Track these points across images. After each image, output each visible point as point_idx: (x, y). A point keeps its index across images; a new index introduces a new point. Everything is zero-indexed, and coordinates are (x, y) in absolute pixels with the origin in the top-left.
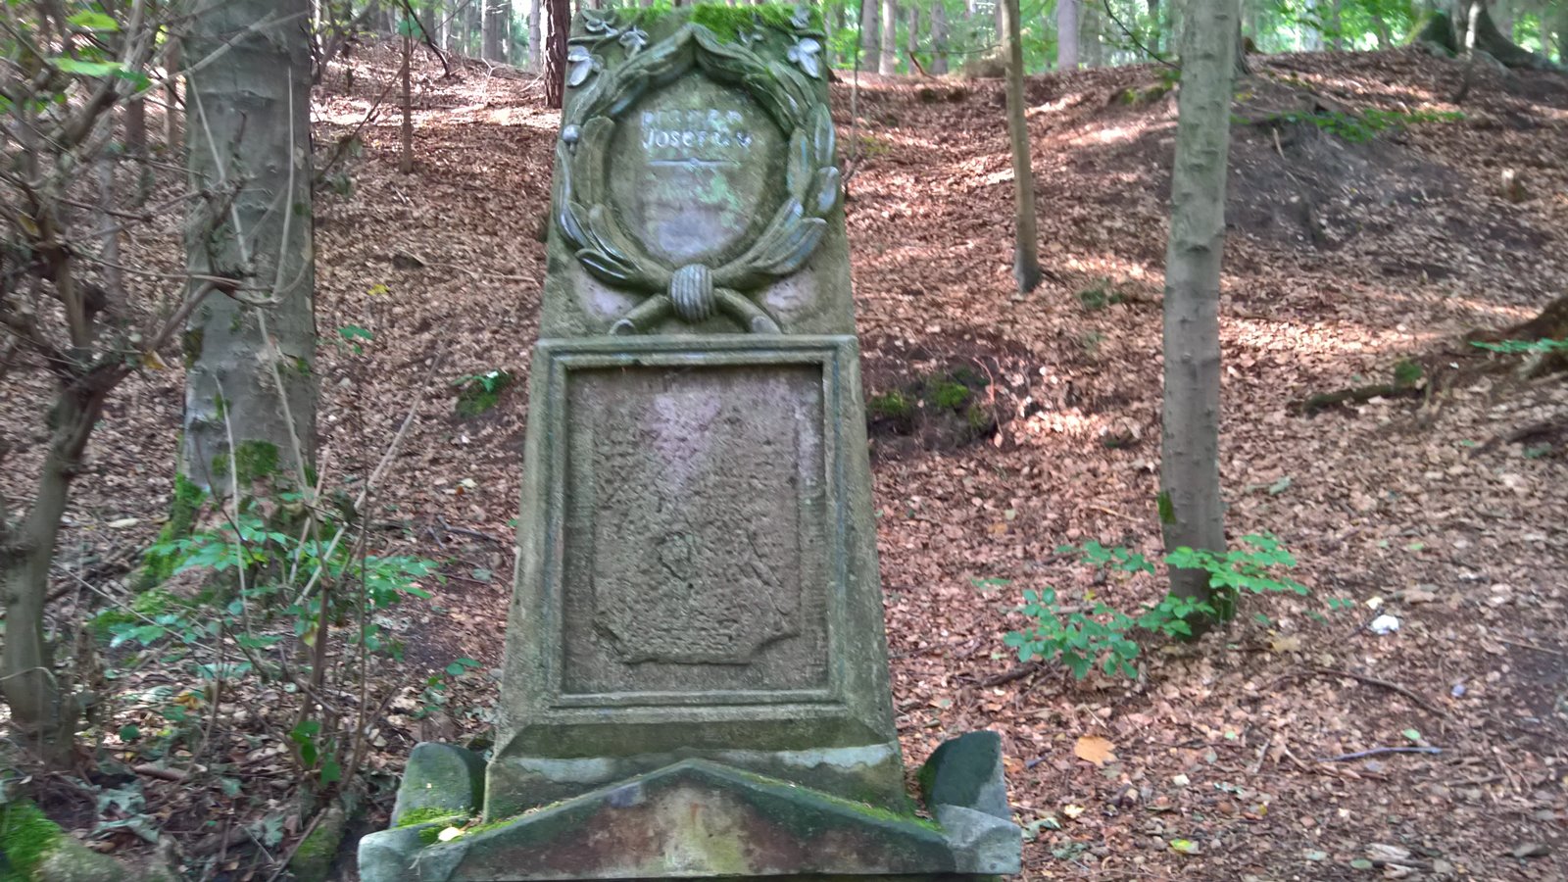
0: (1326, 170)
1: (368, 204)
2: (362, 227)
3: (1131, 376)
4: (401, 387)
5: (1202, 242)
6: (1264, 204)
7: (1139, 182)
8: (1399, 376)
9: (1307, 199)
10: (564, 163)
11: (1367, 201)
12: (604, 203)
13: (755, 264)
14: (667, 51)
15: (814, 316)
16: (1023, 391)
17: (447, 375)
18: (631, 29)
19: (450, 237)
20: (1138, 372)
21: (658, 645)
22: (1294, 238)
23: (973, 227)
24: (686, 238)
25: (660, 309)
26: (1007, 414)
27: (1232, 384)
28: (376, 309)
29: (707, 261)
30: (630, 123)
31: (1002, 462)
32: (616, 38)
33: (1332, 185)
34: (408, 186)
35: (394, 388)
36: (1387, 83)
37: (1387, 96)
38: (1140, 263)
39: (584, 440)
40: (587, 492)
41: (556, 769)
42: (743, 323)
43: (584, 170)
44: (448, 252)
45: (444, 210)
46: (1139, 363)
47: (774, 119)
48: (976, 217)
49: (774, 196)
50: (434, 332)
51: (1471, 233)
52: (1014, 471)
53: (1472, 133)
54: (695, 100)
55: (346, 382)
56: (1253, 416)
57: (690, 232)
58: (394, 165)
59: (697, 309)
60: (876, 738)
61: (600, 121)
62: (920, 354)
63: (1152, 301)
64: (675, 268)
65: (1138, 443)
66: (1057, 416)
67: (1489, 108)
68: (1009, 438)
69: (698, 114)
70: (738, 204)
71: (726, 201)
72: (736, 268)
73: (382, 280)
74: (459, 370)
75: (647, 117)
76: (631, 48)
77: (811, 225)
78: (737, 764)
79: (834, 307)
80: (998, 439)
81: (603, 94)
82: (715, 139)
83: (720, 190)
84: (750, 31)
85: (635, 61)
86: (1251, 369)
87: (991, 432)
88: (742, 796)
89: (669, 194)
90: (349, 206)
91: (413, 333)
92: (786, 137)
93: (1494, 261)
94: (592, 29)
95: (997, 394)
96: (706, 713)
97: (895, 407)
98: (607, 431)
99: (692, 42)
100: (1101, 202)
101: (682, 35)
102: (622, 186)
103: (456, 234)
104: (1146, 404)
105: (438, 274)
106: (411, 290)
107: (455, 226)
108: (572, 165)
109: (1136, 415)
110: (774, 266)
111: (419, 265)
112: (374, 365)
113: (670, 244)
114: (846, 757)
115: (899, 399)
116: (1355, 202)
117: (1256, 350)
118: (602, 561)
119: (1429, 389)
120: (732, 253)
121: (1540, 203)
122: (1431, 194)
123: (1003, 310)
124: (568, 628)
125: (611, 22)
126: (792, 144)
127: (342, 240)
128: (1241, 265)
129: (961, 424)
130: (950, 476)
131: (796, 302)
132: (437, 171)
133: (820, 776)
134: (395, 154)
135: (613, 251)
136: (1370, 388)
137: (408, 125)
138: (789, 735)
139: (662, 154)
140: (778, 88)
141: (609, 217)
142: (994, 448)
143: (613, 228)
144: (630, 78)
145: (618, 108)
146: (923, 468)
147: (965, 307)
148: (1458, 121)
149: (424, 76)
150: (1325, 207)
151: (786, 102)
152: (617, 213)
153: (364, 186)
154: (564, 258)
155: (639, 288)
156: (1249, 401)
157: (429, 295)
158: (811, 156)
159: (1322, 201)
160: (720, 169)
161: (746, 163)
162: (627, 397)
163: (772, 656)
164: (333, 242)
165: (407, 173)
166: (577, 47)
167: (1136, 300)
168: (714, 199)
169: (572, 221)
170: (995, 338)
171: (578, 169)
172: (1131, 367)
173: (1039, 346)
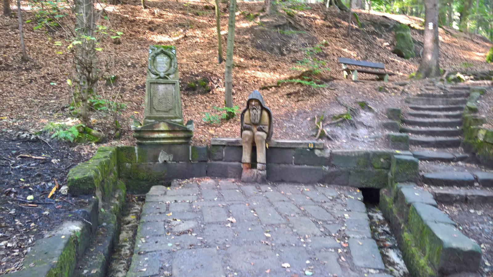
0: (289, 38)
6: (273, 45)
7: (249, 39)
8: (278, 83)
9: (282, 44)
11: (295, 45)
12: (153, 66)
13: (169, 73)
14: (159, 51)
16: (216, 84)
21: (160, 109)
22: (277, 53)
23: (212, 47)
25: (159, 77)
26: (213, 88)
27: (252, 84)
29: (164, 72)
30: (156, 58)
31: (211, 96)
32: (154, 49)
33: (289, 41)
36: (312, 14)
37: (310, 17)
38: (243, 58)
39: (152, 90)
40: (152, 95)
41: (149, 121)
42: (167, 79)
47: (170, 58)
48: (214, 44)
49: (170, 66)
52: (213, 98)
53: (326, 28)
57: (162, 69)
59: (163, 77)
60: (180, 118)
61: (153, 58)
62: (197, 76)
63: (243, 67)
64: (160, 73)
66: (221, 89)
67: (331, 22)
68: (213, 92)
69: (163, 57)
70: (167, 67)
72: (167, 73)
76: (156, 50)
78: (167, 120)
80: (211, 92)
82: (164, 60)
83: (165, 65)
84: (168, 49)
86: (256, 81)
87: (209, 91)
88: (168, 123)
89: (160, 65)
92: (172, 60)
95: (211, 84)
96: (164, 116)
97: (192, 86)
98: (154, 89)
99: (162, 50)
100: (239, 43)
102: (155, 64)
113: (160, 70)
114: (178, 120)
115: (193, 84)
116: (292, 45)
117: (259, 78)
118: (154, 101)
119: (281, 86)
120: (167, 71)
121: (330, 47)
122: (309, 44)
123: (215, 67)
124: (151, 108)
128: (263, 59)
129: (204, 89)
130: (201, 98)
131: (173, 77)
133: (175, 122)
135: (154, 71)
136: (273, 86)
138: (172, 118)
139: (159, 61)
140: (171, 55)
142: (210, 94)
143: (154, 68)
144: (156, 53)
145: (154, 56)
146: (197, 97)
147: (207, 66)
148: (324, 25)
150: (286, 46)
151: (172, 57)
155: (157, 75)
156: (254, 87)
160: (165, 63)
161: (168, 63)
162: (156, 86)
163: (171, 111)
169: (150, 68)
170: (212, 73)
171: (151, 63)
173: (220, 75)
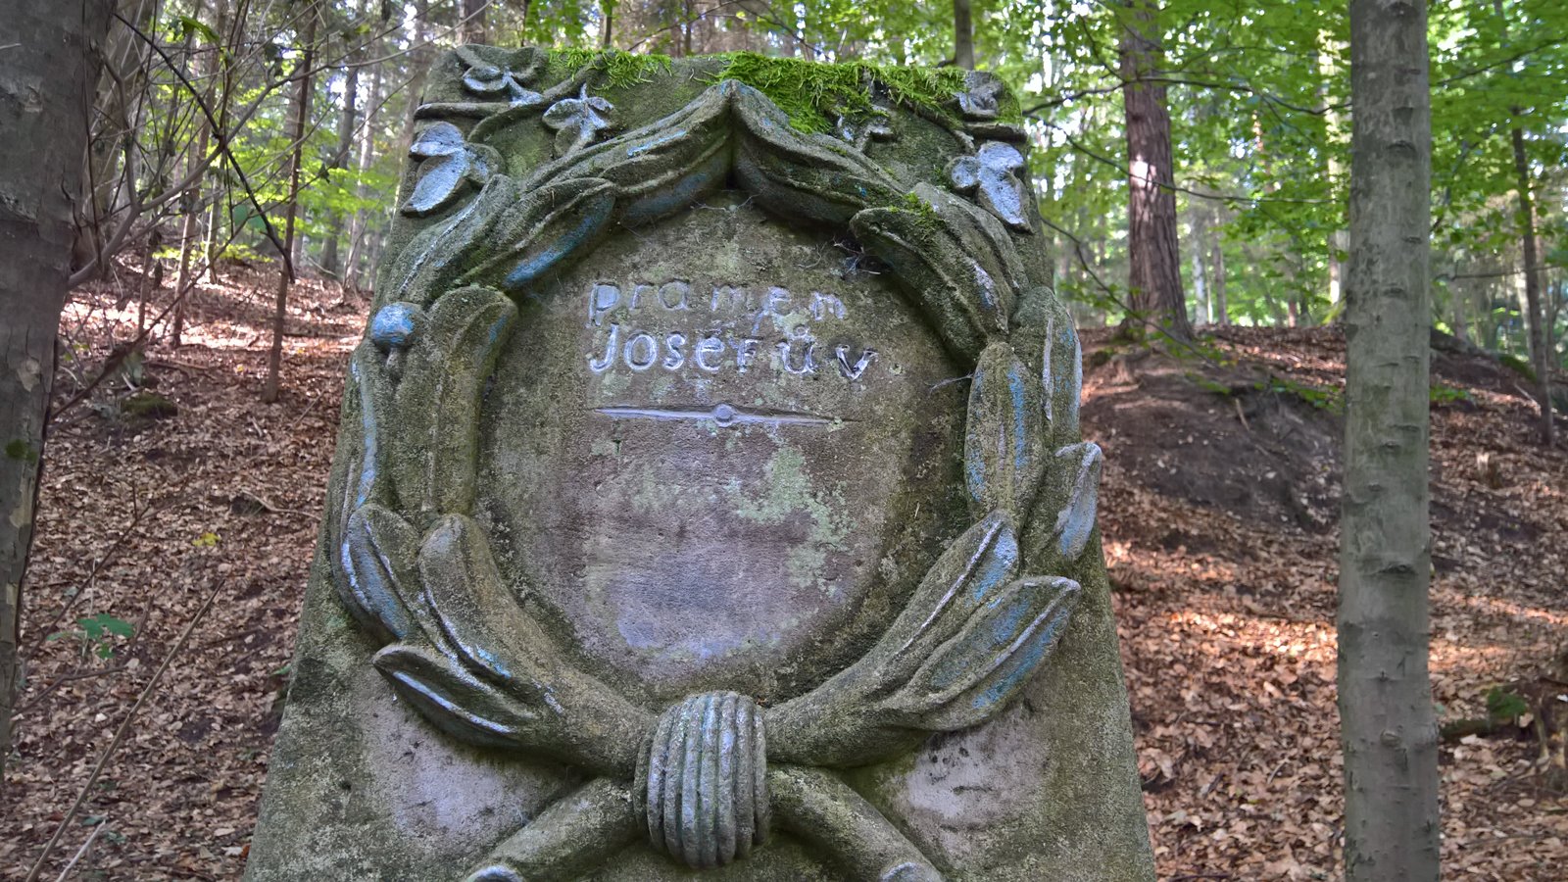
0: (1293, 445)
1: (215, 435)
2: (203, 462)
3: (1148, 691)
4: (206, 673)
5: (1405, 560)
6: (1238, 479)
8: (1493, 708)
9: (1286, 477)
10: (366, 401)
11: (1340, 479)
12: (468, 512)
13: (892, 702)
14: (663, 140)
15: (1042, 845)
17: (270, 658)
18: (576, 95)
19: (309, 478)
20: (1155, 684)
22: (1277, 518)
24: (690, 614)
25: (606, 829)
27: (1274, 707)
28: (197, 564)
29: (750, 682)
30: (558, 307)
32: (538, 109)
33: (1303, 462)
34: (269, 418)
35: (195, 674)
36: (1324, 359)
37: (1325, 371)
38: (1123, 544)
42: (847, 873)
43: (422, 423)
44: (302, 496)
45: (305, 445)
46: (1154, 673)
47: (927, 320)
49: (928, 508)
50: (265, 598)
51: (1460, 521)
54: (729, 260)
55: (134, 663)
56: (1316, 754)
57: (708, 597)
58: (256, 393)
59: (718, 833)
61: (477, 299)
63: (1147, 590)
64: (658, 702)
65: (1170, 784)
69: (738, 293)
70: (837, 528)
71: (806, 518)
72: (834, 712)
73: (214, 528)
74: (286, 653)
75: (602, 296)
76: (573, 134)
77: (1045, 594)
79: (1095, 819)
81: (490, 230)
82: (777, 358)
83: (788, 489)
84: (860, 118)
85: (579, 159)
86: (1293, 686)
89: (650, 496)
90: (193, 438)
91: (237, 598)
92: (961, 363)
93: (1495, 553)
94: (477, 86)
101: (705, 106)
102: (523, 468)
103: (317, 476)
104: (1172, 730)
105: (286, 522)
106: (248, 540)
107: (317, 466)
108: (388, 405)
109: (1163, 743)
110: (942, 708)
111: (265, 511)
112: (177, 641)
113: (648, 631)
116: (1330, 480)
117: (1292, 661)
119: (1540, 729)
120: (814, 660)
121: (1519, 489)
125: (527, 73)
126: (979, 380)
127: (175, 478)
128: (1237, 549)
131: (987, 803)
132: (306, 402)
134: (259, 381)
135: (484, 656)
136: (1462, 723)
137: (276, 350)
139: (636, 390)
140: (941, 240)
141: (481, 550)
143: (490, 584)
144: (565, 194)
145: (528, 268)
149: (316, 304)
150: (1302, 485)
151: (964, 275)
152: (504, 540)
153: (215, 415)
154: (340, 659)
155: (549, 762)
156: (1305, 732)
157: (269, 548)
158: (1035, 415)
159: (1298, 479)
160: (791, 435)
161: (859, 422)
164: (164, 479)
165: (269, 403)
166: (436, 124)
167: (1130, 589)
168: (772, 512)
169: (370, 563)
171: (403, 418)
172: (1145, 679)
